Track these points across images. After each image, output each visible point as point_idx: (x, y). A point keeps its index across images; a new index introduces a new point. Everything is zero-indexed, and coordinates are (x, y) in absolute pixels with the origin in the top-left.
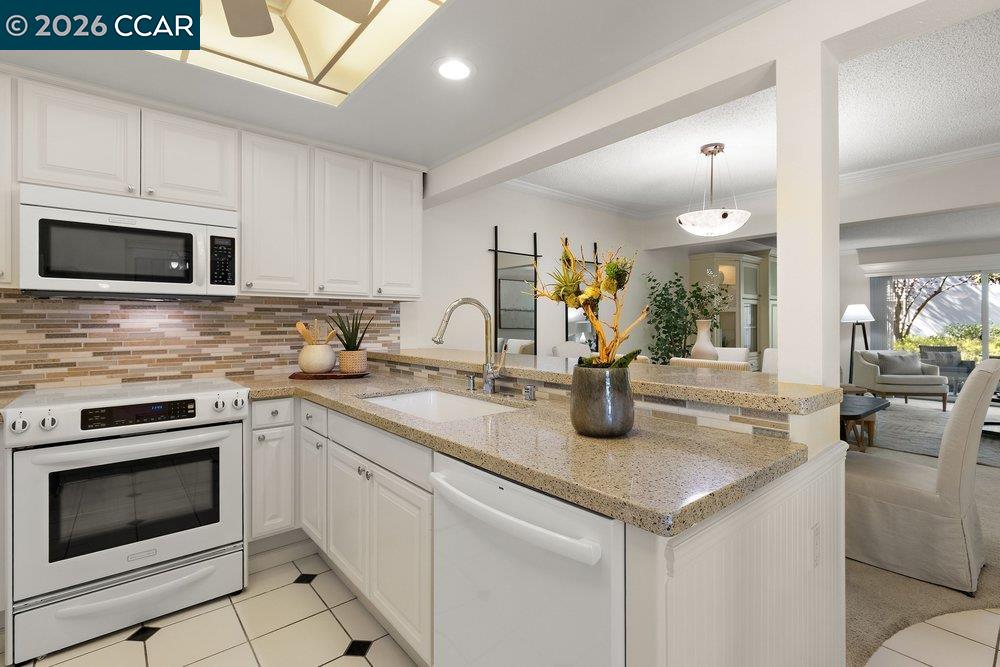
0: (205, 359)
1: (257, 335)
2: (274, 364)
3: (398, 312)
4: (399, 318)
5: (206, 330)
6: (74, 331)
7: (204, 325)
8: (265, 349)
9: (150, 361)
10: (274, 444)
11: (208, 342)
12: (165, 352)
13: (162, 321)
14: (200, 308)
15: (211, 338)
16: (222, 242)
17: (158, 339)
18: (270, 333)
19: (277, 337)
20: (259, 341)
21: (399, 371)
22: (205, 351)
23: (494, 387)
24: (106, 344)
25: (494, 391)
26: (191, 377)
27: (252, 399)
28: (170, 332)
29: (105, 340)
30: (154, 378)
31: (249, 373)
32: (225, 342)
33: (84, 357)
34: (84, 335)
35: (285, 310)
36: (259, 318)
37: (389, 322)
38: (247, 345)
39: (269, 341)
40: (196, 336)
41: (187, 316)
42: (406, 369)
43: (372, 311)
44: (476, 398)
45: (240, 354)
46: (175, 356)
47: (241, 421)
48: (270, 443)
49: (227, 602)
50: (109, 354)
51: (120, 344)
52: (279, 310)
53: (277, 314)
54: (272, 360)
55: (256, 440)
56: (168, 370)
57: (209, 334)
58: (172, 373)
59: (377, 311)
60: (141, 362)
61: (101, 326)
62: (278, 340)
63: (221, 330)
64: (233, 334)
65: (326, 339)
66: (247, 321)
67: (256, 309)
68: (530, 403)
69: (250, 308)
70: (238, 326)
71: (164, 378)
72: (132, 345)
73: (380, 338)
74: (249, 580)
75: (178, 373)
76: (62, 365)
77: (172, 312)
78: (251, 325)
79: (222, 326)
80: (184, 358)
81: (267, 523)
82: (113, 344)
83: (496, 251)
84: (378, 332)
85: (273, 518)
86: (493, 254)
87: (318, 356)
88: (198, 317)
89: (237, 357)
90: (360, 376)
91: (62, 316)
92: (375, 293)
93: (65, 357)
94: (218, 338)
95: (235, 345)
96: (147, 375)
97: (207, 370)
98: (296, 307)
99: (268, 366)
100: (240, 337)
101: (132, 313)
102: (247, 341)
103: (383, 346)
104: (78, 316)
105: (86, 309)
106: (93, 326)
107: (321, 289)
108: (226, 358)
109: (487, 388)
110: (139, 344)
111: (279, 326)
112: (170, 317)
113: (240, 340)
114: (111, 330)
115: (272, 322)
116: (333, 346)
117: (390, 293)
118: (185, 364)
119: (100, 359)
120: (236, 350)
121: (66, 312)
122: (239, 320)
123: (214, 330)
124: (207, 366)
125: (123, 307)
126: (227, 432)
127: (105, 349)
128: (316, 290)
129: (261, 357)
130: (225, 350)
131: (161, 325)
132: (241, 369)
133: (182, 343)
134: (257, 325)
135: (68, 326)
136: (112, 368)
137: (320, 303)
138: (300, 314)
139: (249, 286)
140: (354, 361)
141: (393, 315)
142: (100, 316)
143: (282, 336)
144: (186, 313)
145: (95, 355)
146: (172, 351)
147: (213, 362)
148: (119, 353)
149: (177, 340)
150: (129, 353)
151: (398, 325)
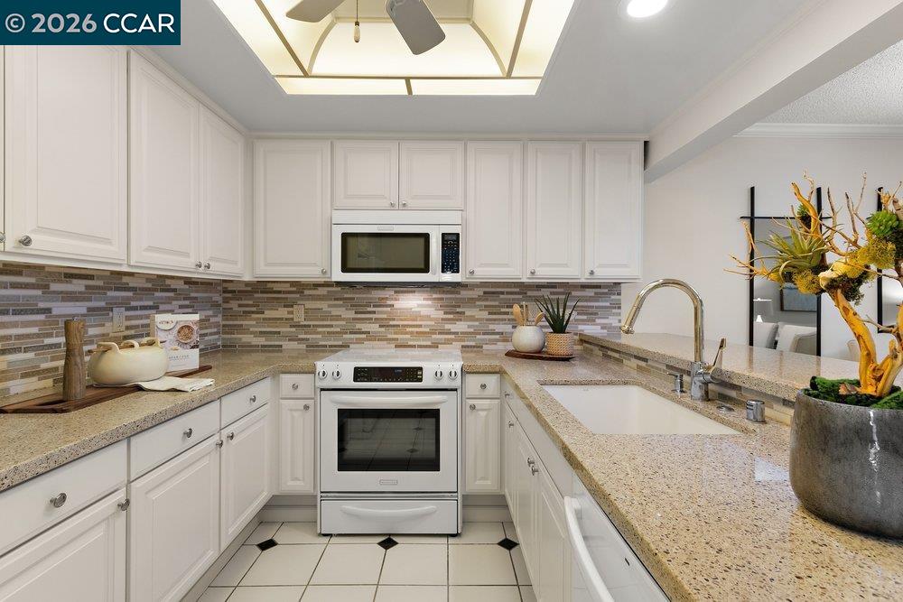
0: (447, 333)
1: (485, 314)
2: (498, 340)
3: (619, 294)
4: (619, 300)
5: (448, 309)
6: (369, 309)
7: (447, 306)
8: (491, 327)
9: (412, 333)
10: (483, 414)
11: (449, 319)
12: (420, 326)
13: (420, 302)
14: (443, 292)
15: (451, 316)
16: (450, 238)
17: (416, 316)
18: (495, 314)
19: (501, 317)
20: (487, 320)
21: (610, 357)
22: (447, 326)
23: (707, 393)
24: (386, 319)
25: (707, 397)
26: (437, 347)
27: (464, 372)
28: (425, 311)
29: (385, 316)
30: (414, 346)
31: (479, 347)
32: (461, 320)
33: (374, 328)
34: (374, 312)
35: (508, 293)
36: (487, 300)
37: (608, 304)
38: (477, 323)
39: (495, 320)
40: (440, 314)
41: (435, 299)
42: (617, 355)
43: (590, 292)
44: (679, 403)
45: (472, 330)
46: (428, 330)
47: (456, 390)
48: (480, 412)
49: (444, 540)
50: (388, 326)
51: (394, 320)
52: (502, 293)
53: (502, 296)
54: (497, 337)
55: (468, 408)
56: (423, 340)
57: (450, 313)
58: (425, 343)
59: (595, 293)
60: (406, 333)
61: (383, 306)
62: (503, 320)
63: (458, 310)
64: (468, 313)
65: (535, 320)
66: (478, 303)
67: (485, 293)
68: (752, 426)
69: (480, 292)
70: (471, 307)
71: (420, 346)
72: (402, 320)
73: (598, 321)
74: (462, 528)
75: (429, 343)
76: (363, 333)
77: (426, 296)
78: (481, 306)
79: (459, 307)
80: (433, 332)
81: (478, 482)
82: (390, 320)
83: (752, 219)
84: (596, 314)
85: (482, 478)
86: (747, 222)
87: (528, 336)
88: (442, 299)
89: (470, 333)
90: (566, 359)
91: (364, 299)
92: (587, 275)
93: (365, 327)
94: (457, 316)
95: (468, 323)
96: (410, 343)
97: (448, 342)
98: (518, 290)
99: (494, 342)
100: (471, 316)
101: (401, 296)
102: (477, 320)
103: (602, 328)
104: (371, 298)
105: (377, 294)
106: (380, 306)
107: (533, 273)
108: (462, 333)
109: (697, 391)
110: (405, 320)
111: (503, 307)
112: (424, 299)
113: (472, 318)
114: (389, 309)
115: (497, 303)
116: (542, 327)
117: (605, 274)
118: (434, 336)
119: (383, 329)
120: (469, 327)
121: (364, 296)
122: (471, 302)
123: (453, 310)
124: (448, 339)
125: (396, 292)
126: (445, 397)
127: (384, 323)
128: (529, 275)
129: (488, 334)
130: (461, 327)
131: (419, 306)
132: (473, 344)
133: (431, 320)
134: (486, 306)
135: (365, 306)
136: (390, 336)
137: (539, 287)
138: (521, 297)
139: (472, 273)
140: (560, 344)
141: (613, 297)
142: (383, 299)
143: (505, 317)
144: (435, 296)
145: (380, 326)
146: (426, 326)
147: (453, 336)
148: (394, 326)
149: (428, 318)
150: (398, 326)
151: (619, 308)
